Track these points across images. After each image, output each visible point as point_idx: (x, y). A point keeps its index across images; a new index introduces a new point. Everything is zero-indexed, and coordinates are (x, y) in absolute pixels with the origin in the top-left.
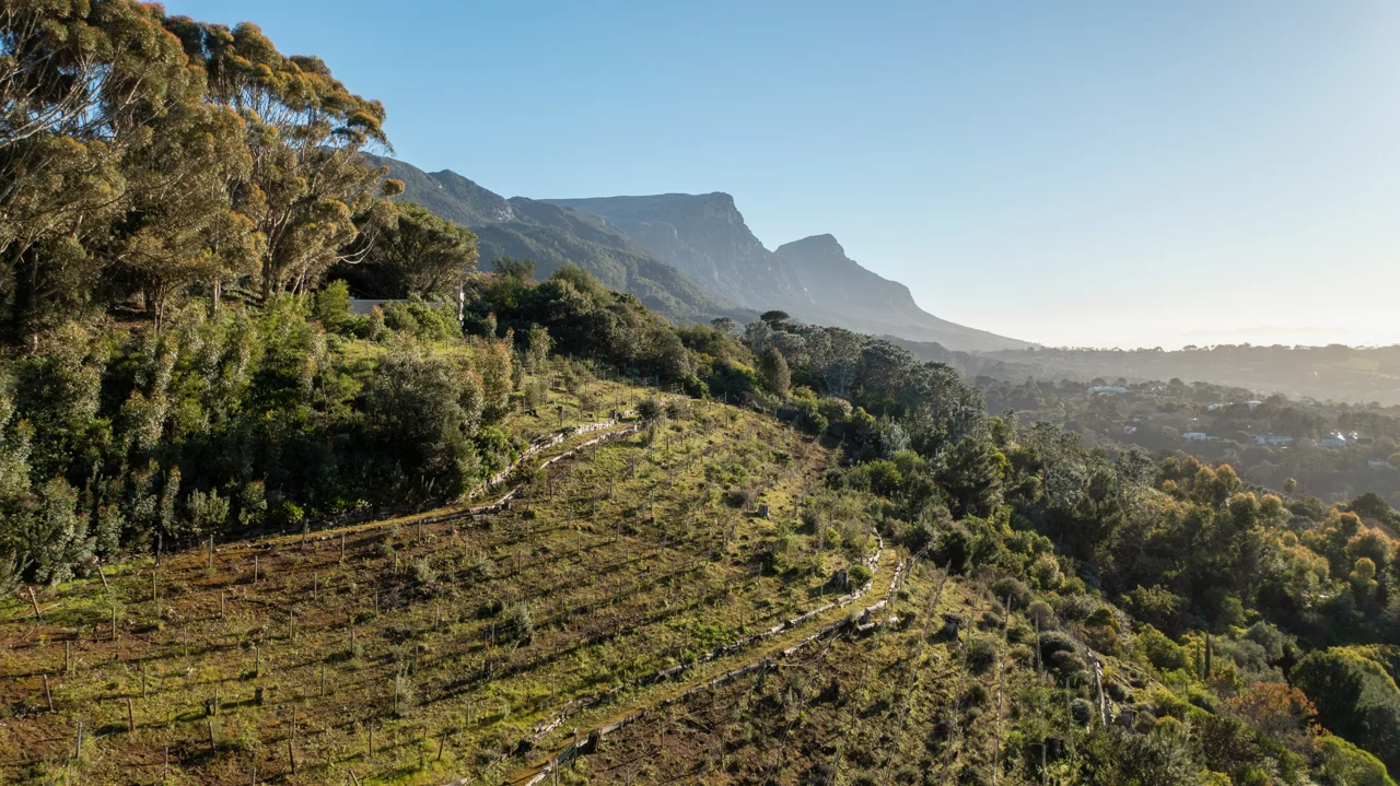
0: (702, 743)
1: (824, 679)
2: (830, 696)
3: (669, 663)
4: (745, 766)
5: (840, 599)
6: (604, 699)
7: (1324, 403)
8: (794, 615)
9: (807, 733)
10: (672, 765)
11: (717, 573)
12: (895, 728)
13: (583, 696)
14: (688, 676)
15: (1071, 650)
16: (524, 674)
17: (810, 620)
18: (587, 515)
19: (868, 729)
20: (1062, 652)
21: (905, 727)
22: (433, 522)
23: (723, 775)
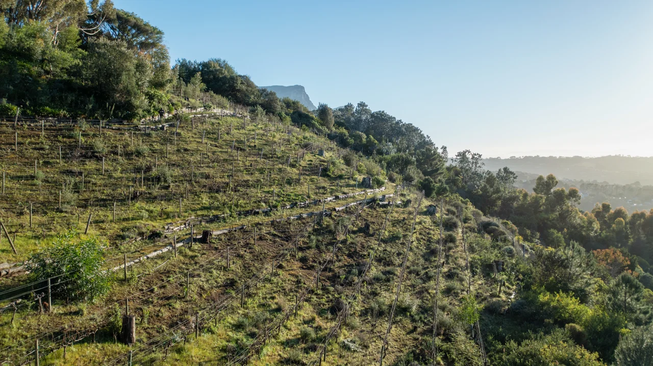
0: (282, 246)
1: (360, 224)
2: (365, 230)
3: (262, 206)
4: (311, 259)
5: (368, 191)
6: (216, 218)
7: (573, 180)
8: (341, 194)
9: (351, 247)
10: (261, 254)
11: (293, 172)
12: (405, 250)
13: (203, 215)
14: (274, 214)
15: (498, 226)
16: (162, 202)
17: (351, 197)
18: (216, 140)
19: (389, 249)
20: (494, 227)
21: (411, 249)
22: (113, 129)
23: (296, 263)
